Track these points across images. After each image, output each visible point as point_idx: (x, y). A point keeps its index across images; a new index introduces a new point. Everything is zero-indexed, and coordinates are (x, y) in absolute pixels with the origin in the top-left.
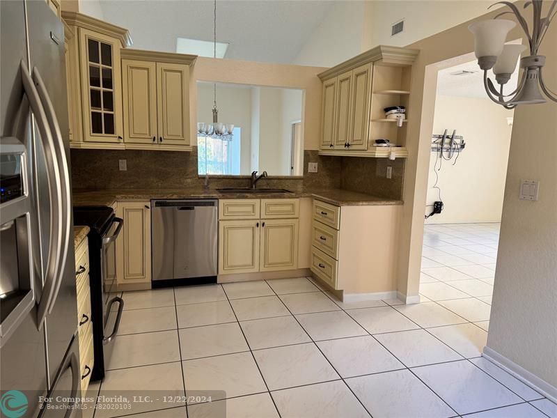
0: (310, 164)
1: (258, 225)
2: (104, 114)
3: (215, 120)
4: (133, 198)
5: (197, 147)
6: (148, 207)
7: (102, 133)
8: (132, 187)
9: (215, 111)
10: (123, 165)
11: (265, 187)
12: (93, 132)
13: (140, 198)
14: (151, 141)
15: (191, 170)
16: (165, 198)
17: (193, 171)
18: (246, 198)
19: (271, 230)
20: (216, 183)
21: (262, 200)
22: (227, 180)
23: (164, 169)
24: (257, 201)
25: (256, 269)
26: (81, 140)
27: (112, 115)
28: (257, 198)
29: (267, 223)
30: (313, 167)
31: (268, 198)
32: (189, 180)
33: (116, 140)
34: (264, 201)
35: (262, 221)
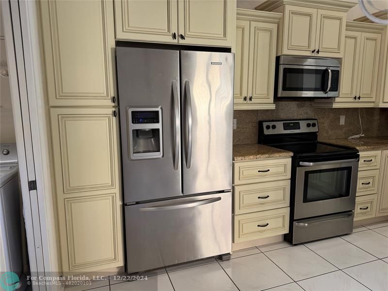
26: (381, 101)
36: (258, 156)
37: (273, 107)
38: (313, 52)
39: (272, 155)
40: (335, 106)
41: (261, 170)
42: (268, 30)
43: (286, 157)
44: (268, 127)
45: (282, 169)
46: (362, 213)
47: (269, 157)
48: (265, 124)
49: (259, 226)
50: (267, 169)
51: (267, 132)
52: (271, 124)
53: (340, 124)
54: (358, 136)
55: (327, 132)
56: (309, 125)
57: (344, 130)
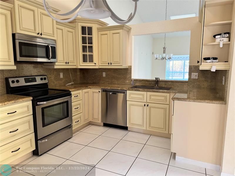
0: (192, 73)
1: (145, 105)
2: (89, 55)
3: (164, 52)
4: (95, 87)
5: (131, 66)
6: (99, 92)
7: (87, 62)
8: (107, 83)
9: (164, 48)
10: (104, 74)
11: (163, 86)
12: (83, 62)
13: (97, 88)
14: (108, 64)
15: (128, 77)
16: (106, 88)
17: (129, 77)
19: (152, 109)
20: (139, 83)
21: (148, 93)
22: (144, 82)
23: (118, 76)
24: (145, 93)
25: (144, 128)
26: (79, 65)
27: (92, 55)
28: (146, 91)
29: (150, 104)
30: (195, 75)
31: (150, 92)
32: (127, 81)
33: (94, 64)
34: (149, 93)
35: (148, 104)
36: (6, 103)
37: (15, 68)
38: (38, 34)
40: (56, 67)
41: (9, 112)
42: (3, 14)
44: (13, 82)
46: (76, 124)
48: (10, 80)
49: (12, 152)
50: (14, 111)
51: (12, 85)
52: (15, 79)
53: (61, 77)
54: (70, 84)
55: (54, 83)
56: (42, 79)
57: (63, 81)
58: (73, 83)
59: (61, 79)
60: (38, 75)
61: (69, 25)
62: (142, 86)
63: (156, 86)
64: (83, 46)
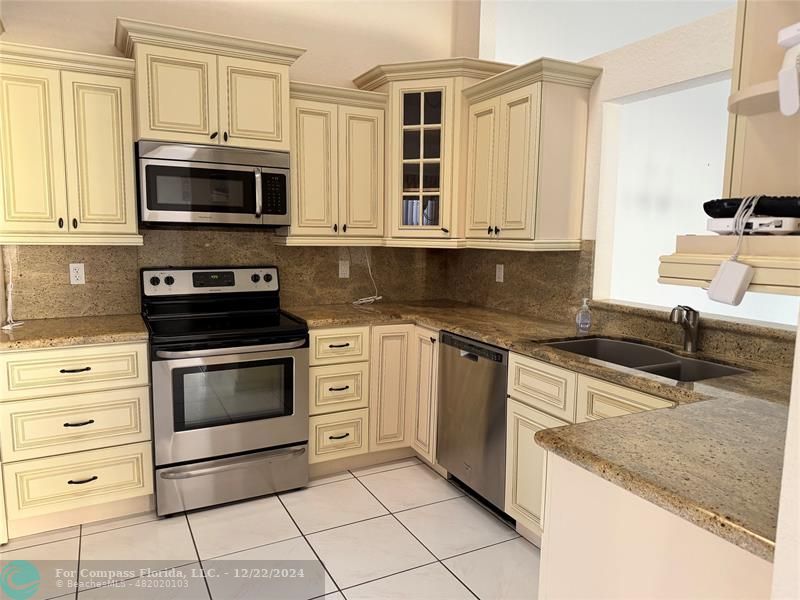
2: (424, 196)
6: (433, 340)
7: (417, 224)
10: (500, 274)
12: (403, 224)
16: (448, 330)
17: (582, 292)
18: (547, 360)
20: (619, 323)
21: (581, 377)
22: (640, 321)
23: (544, 283)
24: (569, 377)
26: (389, 235)
27: (437, 197)
28: (572, 368)
31: (590, 374)
33: (438, 234)
36: (56, 341)
37: (138, 241)
38: (213, 136)
39: (93, 338)
40: (291, 242)
41: (66, 369)
42: (110, 91)
43: (138, 341)
44: (155, 281)
45: (123, 366)
46: (336, 446)
47: (84, 343)
48: (148, 276)
49: (70, 482)
50: (84, 367)
51: (150, 291)
52: (162, 275)
53: (340, 276)
54: (371, 299)
55: (311, 292)
56: (256, 278)
57: (350, 287)
58: (380, 298)
59: (343, 283)
60: (252, 264)
61: (364, 95)
62: (624, 339)
63: (685, 349)
64: (404, 165)
